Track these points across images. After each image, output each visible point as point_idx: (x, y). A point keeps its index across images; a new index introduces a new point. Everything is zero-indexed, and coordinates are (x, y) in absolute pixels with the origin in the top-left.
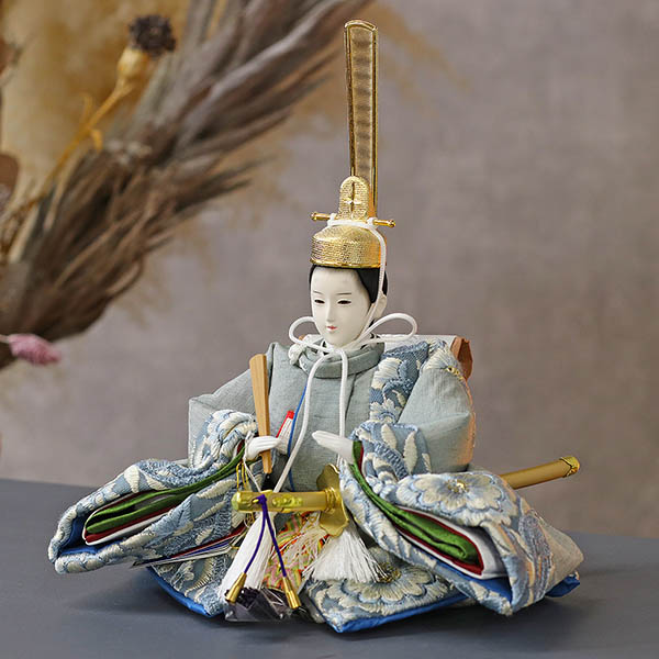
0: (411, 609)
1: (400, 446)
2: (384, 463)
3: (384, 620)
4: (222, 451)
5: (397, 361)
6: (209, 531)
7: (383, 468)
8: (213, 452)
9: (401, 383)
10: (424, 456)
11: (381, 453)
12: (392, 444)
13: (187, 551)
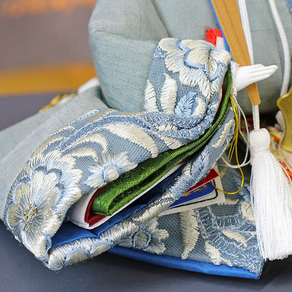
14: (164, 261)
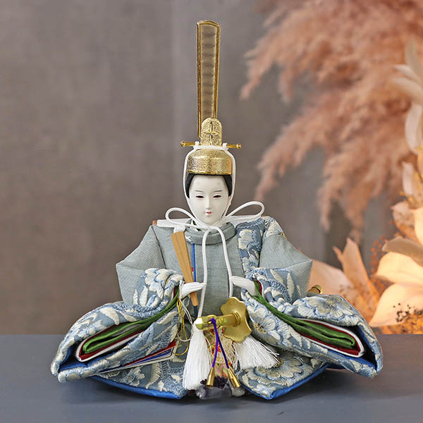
0: (300, 381)
1: (285, 282)
2: (279, 293)
3: (289, 390)
4: (165, 293)
5: (250, 231)
6: (156, 346)
7: (279, 296)
8: (160, 295)
9: (256, 244)
10: (298, 287)
11: (277, 287)
12: (281, 281)
13: (138, 360)
14: (139, 390)
